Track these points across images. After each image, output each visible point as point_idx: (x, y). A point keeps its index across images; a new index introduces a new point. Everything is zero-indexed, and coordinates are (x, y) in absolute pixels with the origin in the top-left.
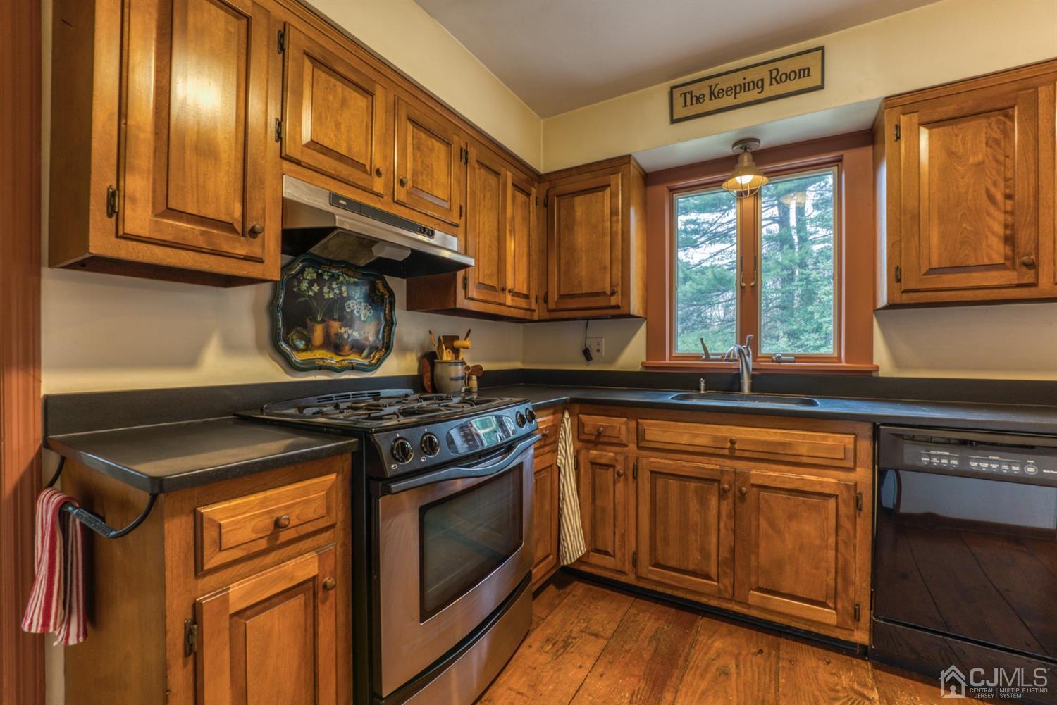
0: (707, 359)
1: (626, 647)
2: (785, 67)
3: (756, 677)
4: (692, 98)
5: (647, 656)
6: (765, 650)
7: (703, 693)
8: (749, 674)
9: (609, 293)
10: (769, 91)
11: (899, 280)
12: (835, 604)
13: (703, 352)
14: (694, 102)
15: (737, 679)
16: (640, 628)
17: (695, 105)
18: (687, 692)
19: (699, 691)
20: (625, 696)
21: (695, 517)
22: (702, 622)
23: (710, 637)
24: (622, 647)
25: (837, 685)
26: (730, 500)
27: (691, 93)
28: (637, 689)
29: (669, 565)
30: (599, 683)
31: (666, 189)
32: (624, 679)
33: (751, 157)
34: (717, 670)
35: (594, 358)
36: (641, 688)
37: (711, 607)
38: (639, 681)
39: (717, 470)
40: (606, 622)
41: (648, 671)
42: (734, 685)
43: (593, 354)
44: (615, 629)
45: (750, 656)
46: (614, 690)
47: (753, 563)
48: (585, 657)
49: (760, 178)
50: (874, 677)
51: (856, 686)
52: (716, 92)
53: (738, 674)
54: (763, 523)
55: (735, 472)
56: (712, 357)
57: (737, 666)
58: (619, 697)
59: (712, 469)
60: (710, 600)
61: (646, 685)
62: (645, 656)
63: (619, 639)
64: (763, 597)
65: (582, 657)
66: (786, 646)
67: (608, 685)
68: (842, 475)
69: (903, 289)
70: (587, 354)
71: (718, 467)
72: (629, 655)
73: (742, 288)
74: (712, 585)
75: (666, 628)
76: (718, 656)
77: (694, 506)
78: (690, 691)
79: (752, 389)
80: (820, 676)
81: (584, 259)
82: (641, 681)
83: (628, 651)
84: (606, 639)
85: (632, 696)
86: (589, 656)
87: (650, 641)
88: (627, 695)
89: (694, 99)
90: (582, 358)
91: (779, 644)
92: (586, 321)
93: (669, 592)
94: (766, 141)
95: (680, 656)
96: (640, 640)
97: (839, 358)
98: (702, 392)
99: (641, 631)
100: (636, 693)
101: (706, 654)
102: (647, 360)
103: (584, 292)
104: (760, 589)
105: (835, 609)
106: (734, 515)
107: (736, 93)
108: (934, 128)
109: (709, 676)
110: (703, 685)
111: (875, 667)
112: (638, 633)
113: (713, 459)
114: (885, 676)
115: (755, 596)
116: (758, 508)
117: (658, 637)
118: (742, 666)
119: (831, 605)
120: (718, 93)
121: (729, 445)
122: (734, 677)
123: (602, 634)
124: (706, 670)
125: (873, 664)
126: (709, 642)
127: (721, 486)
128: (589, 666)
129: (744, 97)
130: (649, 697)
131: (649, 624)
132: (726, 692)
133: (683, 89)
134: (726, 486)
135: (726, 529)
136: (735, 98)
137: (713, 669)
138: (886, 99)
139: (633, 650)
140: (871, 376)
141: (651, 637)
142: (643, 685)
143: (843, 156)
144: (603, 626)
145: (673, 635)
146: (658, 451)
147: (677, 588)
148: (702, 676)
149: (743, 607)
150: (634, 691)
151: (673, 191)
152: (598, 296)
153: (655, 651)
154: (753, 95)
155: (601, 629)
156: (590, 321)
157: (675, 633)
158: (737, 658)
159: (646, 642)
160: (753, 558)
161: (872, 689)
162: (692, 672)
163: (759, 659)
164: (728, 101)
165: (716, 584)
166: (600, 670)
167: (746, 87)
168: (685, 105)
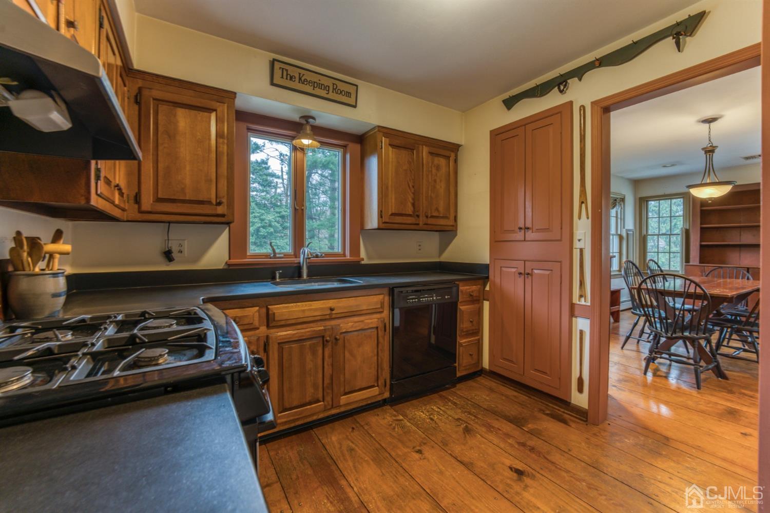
0: (275, 257)
1: (294, 477)
2: (341, 86)
3: (364, 441)
4: (287, 75)
5: (310, 472)
6: (354, 426)
7: (355, 467)
8: (360, 442)
9: (214, 202)
10: (332, 95)
11: (382, 217)
12: (378, 383)
13: (272, 252)
14: (289, 78)
15: (359, 448)
16: (288, 460)
17: (289, 80)
18: (348, 472)
19: (352, 468)
20: (325, 503)
21: (309, 365)
22: (316, 431)
23: (327, 437)
24: (291, 479)
25: (389, 422)
26: (330, 347)
27: (287, 70)
28: (326, 493)
29: (293, 406)
30: (304, 510)
31: (245, 126)
32: (314, 494)
33: (310, 128)
34: (348, 451)
35: (175, 258)
36: (328, 490)
37: (323, 419)
38: (322, 488)
39: (322, 330)
40: (264, 473)
41: (320, 479)
42: (360, 452)
43: (175, 255)
44: (274, 472)
45: (352, 434)
46: (316, 506)
47: (342, 379)
48: (277, 505)
49: (316, 143)
50: (395, 411)
51: (394, 418)
52: (303, 79)
53: (356, 445)
54: (347, 354)
55: (332, 328)
56: (277, 255)
57: (353, 442)
58: (323, 506)
59: (319, 330)
60: (318, 415)
61: (327, 487)
62: (309, 473)
63: (284, 476)
64: (348, 397)
65: (276, 506)
66: (361, 418)
67: (310, 506)
68: (378, 316)
69: (383, 221)
70: (168, 255)
71: (322, 328)
72: (301, 480)
73: (295, 209)
74: (320, 405)
75: (301, 449)
76: (341, 444)
77: (309, 357)
78: (349, 471)
79: (308, 275)
80: (381, 423)
81: (188, 168)
82: (323, 487)
83: (298, 478)
84: (277, 482)
85: (328, 499)
86: (279, 501)
87: (302, 463)
88: (326, 501)
89: (289, 76)
90: (161, 259)
91: (355, 420)
92: (168, 224)
93: (292, 425)
94: (319, 122)
95: (325, 458)
96: (296, 466)
97: (344, 255)
98: (278, 280)
99: (291, 461)
100: (327, 495)
101: (334, 448)
102: (230, 259)
103: (187, 199)
104: (346, 394)
105: (378, 386)
106: (332, 356)
107: (314, 87)
108: (395, 148)
109: (348, 457)
110: (351, 464)
111: (391, 406)
112: (290, 464)
113: (319, 323)
114: (397, 407)
115: (344, 399)
116: (344, 347)
117: (303, 457)
118: (353, 441)
119: (376, 385)
120: (304, 81)
121: (329, 312)
122: (356, 448)
123: (270, 482)
124: (343, 455)
125: (390, 405)
126: (329, 440)
127: (325, 339)
128: (287, 506)
129: (318, 91)
130: (336, 492)
131: (291, 454)
132: (361, 458)
133: (283, 66)
134: (328, 338)
135: (328, 365)
136: (314, 89)
137: (346, 453)
138: (379, 126)
139: (300, 475)
140: (359, 264)
141: (300, 460)
142: (326, 489)
143: (348, 145)
144: (265, 477)
145: (309, 450)
146: (283, 327)
147: (298, 419)
148: (346, 460)
149: (337, 409)
150: (326, 496)
151: (249, 129)
152: (203, 204)
153: (311, 466)
154: (323, 93)
155: (266, 480)
156: (171, 224)
157: (309, 448)
158: (347, 438)
159: (301, 465)
160: (342, 376)
161: (398, 415)
162: (339, 462)
163: (356, 433)
164: (309, 89)
165: (322, 403)
166: (295, 502)
167: (321, 86)
168: (282, 77)
